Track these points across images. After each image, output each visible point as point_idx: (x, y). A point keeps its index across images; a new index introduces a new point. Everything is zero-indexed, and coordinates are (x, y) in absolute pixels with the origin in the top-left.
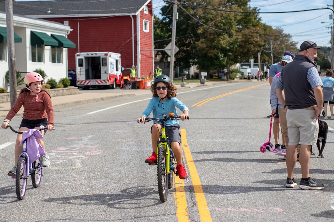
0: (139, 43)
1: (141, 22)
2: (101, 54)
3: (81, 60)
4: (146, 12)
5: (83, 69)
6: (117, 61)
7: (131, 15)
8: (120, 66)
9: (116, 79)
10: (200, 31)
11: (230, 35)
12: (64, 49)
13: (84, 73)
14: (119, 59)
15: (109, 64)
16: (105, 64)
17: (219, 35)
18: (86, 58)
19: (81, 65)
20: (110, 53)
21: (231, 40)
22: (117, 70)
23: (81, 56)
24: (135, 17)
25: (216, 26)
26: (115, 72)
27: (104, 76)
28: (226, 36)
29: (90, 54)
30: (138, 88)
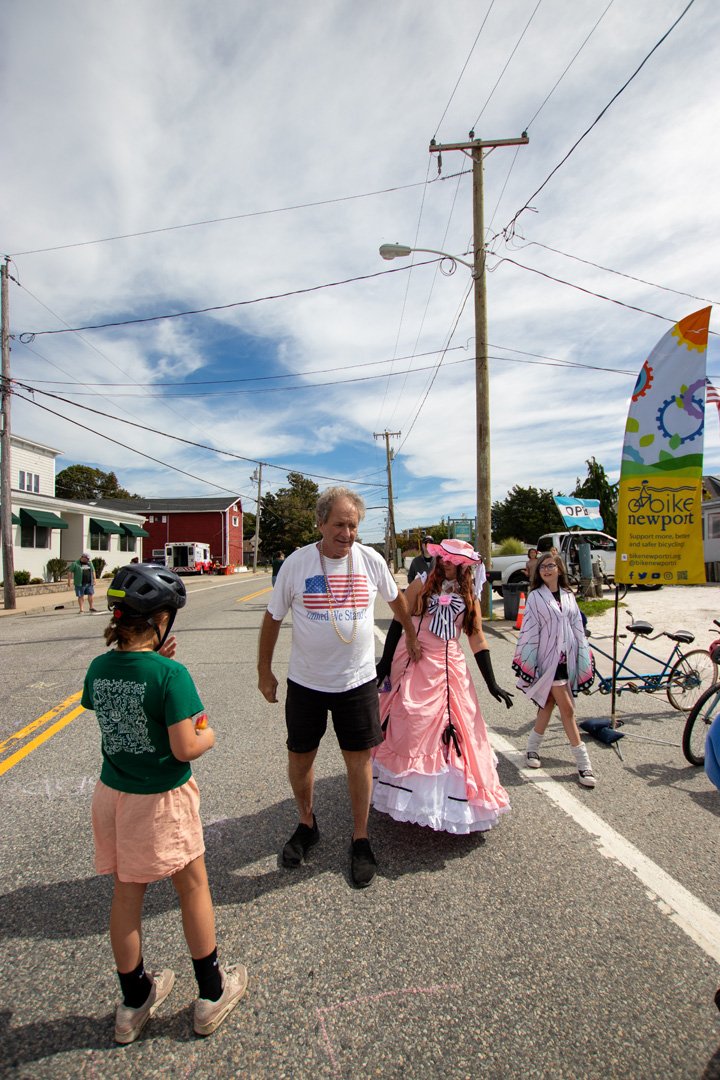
0: (228, 535)
1: (230, 518)
2: (188, 544)
3: (169, 550)
4: (236, 509)
5: (172, 557)
6: (205, 551)
7: (221, 511)
8: (208, 555)
9: (203, 567)
10: (287, 528)
11: (311, 532)
12: (138, 538)
13: (172, 561)
14: (208, 549)
15: (195, 553)
16: (192, 553)
17: (302, 531)
18: (174, 548)
19: (169, 554)
20: (196, 543)
21: (311, 535)
22: (205, 557)
23: (171, 545)
24: (225, 513)
25: (299, 524)
26: (203, 560)
27: (190, 564)
28: (307, 532)
29: (178, 544)
30: (223, 574)
